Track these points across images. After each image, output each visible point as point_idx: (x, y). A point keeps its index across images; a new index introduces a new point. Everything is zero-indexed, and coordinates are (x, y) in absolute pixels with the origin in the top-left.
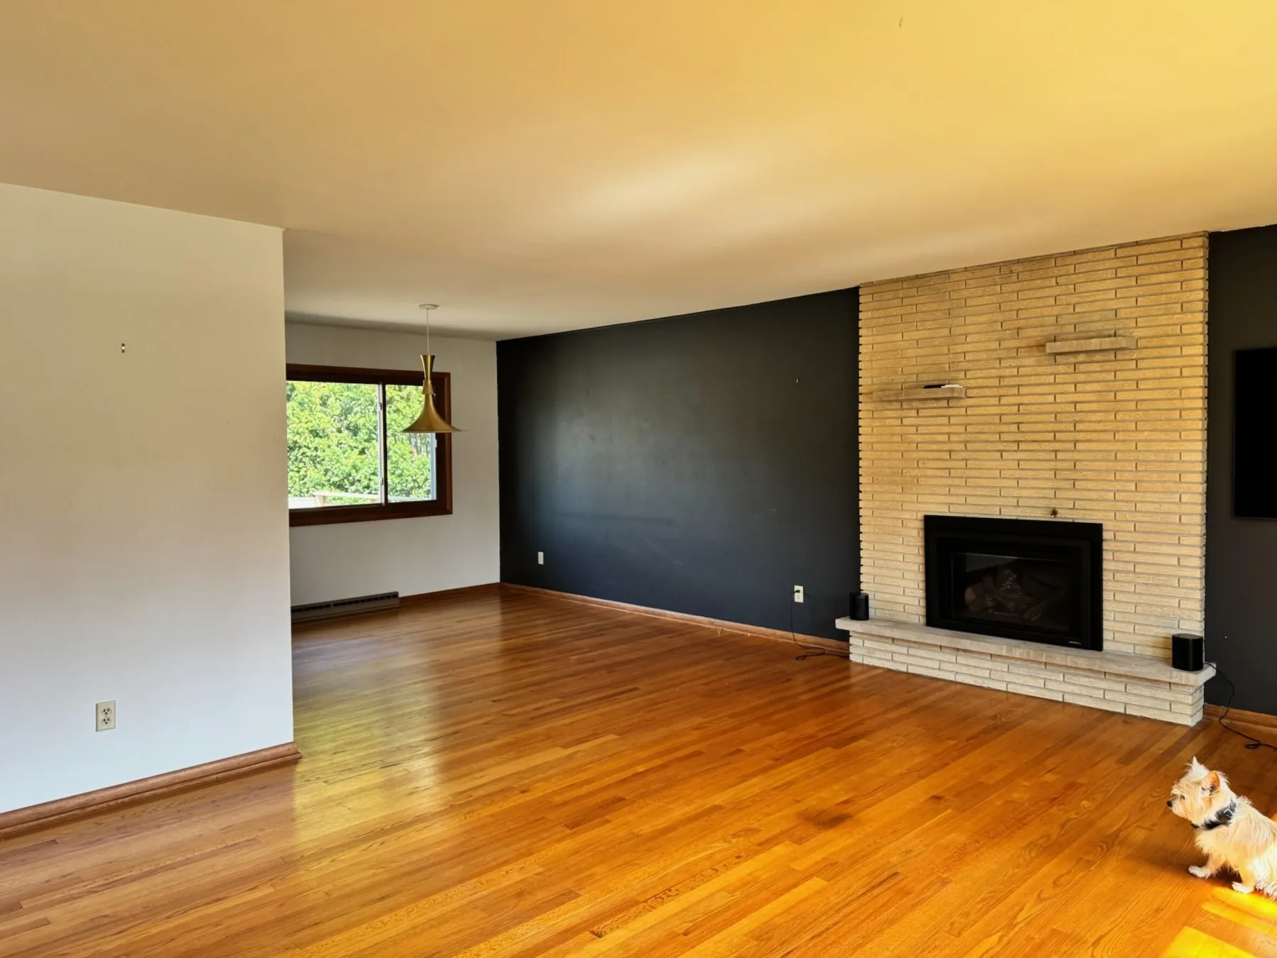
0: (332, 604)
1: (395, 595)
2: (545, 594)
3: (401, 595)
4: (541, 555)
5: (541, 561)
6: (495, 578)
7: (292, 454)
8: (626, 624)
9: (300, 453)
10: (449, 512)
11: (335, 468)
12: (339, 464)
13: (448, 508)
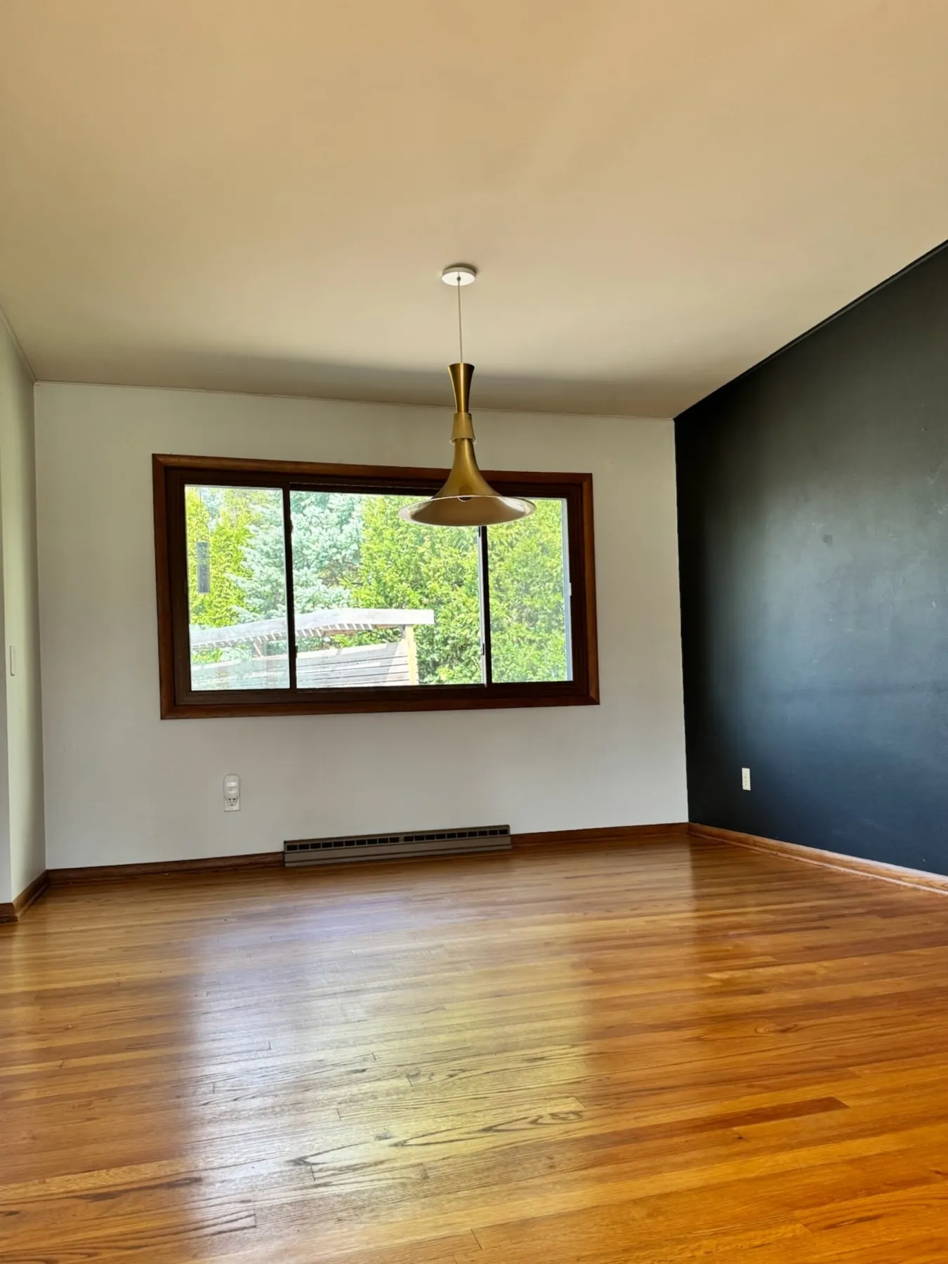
0: (402, 837)
1: (504, 830)
2: (755, 844)
3: (513, 832)
4: (746, 773)
5: (747, 785)
6: (682, 816)
7: (464, 655)
8: (891, 910)
9: (471, 653)
10: (595, 701)
11: (510, 671)
12: (514, 665)
13: (592, 694)
